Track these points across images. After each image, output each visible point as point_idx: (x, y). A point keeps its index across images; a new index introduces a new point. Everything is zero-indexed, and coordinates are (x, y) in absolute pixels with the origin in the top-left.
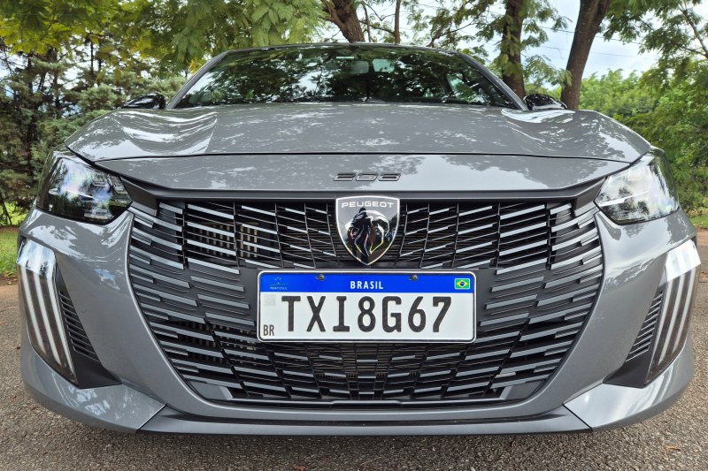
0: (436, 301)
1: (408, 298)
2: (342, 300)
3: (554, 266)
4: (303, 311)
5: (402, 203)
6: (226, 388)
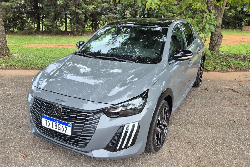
0: (66, 127)
1: (62, 125)
2: (53, 123)
3: (85, 126)
4: (48, 124)
5: (63, 107)
6: (42, 131)
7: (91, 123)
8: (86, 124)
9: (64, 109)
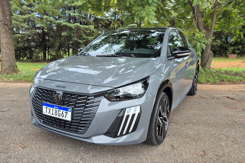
0: (66, 112)
1: (62, 111)
2: (53, 109)
3: (85, 109)
5: (63, 93)
6: (42, 121)
7: (92, 106)
8: (87, 107)
9: (64, 94)
